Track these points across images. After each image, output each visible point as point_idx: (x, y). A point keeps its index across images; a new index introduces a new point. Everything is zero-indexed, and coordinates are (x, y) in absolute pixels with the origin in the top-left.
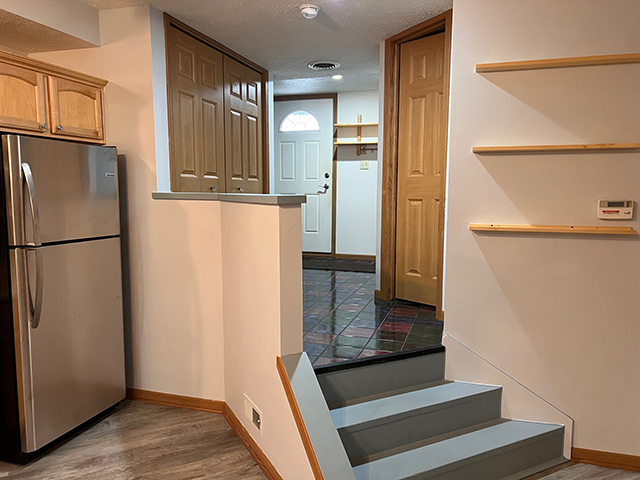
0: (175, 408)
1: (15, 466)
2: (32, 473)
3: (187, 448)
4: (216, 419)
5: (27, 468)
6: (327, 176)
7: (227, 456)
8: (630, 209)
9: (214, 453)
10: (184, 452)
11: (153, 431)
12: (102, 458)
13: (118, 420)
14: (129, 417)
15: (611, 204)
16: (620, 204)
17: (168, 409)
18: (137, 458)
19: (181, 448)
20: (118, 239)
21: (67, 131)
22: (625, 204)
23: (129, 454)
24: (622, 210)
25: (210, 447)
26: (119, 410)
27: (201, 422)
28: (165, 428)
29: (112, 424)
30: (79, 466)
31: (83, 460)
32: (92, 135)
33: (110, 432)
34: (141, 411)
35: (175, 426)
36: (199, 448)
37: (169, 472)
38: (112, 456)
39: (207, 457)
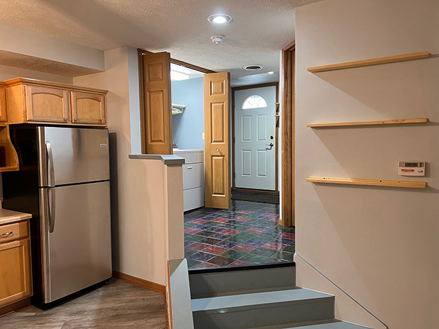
0: (139, 287)
1: (40, 310)
2: (46, 315)
3: (132, 312)
4: (158, 296)
5: (45, 312)
6: (272, 138)
7: (153, 320)
8: (423, 169)
9: (145, 317)
10: (129, 314)
11: (119, 299)
12: (85, 311)
13: (104, 290)
14: (111, 289)
15: (408, 165)
16: (415, 165)
17: (134, 287)
18: (102, 314)
19: (129, 312)
20: (109, 182)
21: (81, 121)
22: (419, 165)
23: (100, 311)
24: (417, 169)
25: (145, 313)
26: (109, 284)
27: (148, 297)
28: (126, 298)
29: (100, 292)
30: (71, 315)
31: (75, 311)
32: (97, 122)
33: (97, 297)
34: (120, 286)
35: (133, 298)
36: (139, 313)
37: (115, 325)
38: (90, 311)
39: (139, 319)
